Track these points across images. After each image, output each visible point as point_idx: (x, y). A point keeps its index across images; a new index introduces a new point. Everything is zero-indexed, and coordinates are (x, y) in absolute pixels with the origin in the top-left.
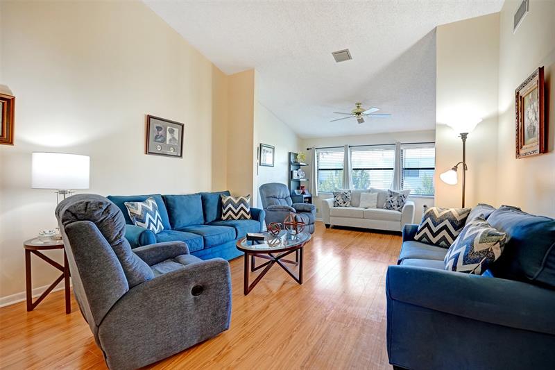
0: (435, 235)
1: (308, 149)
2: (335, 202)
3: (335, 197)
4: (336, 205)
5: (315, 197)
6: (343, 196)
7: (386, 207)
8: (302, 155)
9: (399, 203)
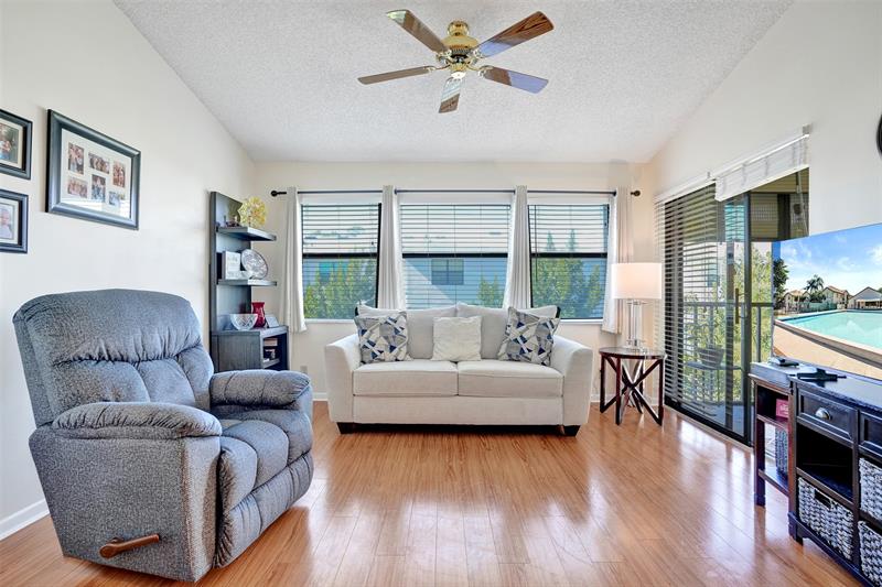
1: (274, 194)
2: (365, 347)
3: (363, 332)
4: (368, 357)
5: (298, 333)
6: (387, 329)
7: (506, 356)
8: (255, 208)
9: (543, 342)
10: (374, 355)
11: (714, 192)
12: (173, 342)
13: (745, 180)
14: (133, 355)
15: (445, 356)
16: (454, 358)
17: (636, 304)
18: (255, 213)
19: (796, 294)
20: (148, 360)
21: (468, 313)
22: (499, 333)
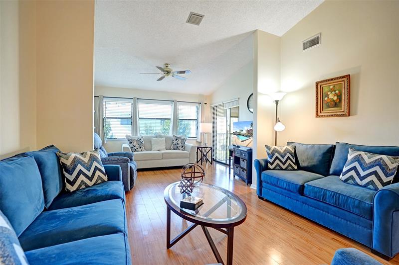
0: (284, 164)
2: (132, 147)
3: (131, 143)
4: (134, 150)
6: (138, 142)
7: (173, 149)
9: (183, 144)
15: (156, 150)
16: (159, 150)
17: (205, 134)
21: (161, 137)
22: (171, 142)
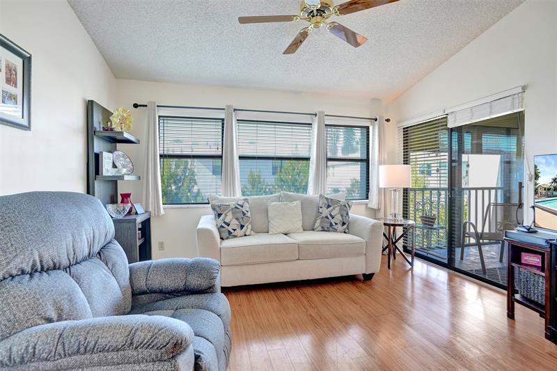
1: (136, 106)
2: (222, 227)
3: (219, 215)
4: (225, 235)
5: (158, 216)
6: (237, 212)
7: (320, 228)
8: (123, 116)
9: (344, 218)
10: (230, 233)
11: (446, 122)
12: (96, 241)
13: (472, 116)
14: (65, 262)
15: (279, 231)
16: (286, 232)
17: (395, 191)
18: (123, 120)
19: (545, 187)
20: (77, 263)
21: (291, 199)
22: (314, 213)
